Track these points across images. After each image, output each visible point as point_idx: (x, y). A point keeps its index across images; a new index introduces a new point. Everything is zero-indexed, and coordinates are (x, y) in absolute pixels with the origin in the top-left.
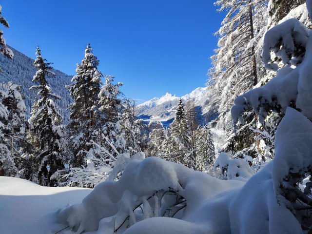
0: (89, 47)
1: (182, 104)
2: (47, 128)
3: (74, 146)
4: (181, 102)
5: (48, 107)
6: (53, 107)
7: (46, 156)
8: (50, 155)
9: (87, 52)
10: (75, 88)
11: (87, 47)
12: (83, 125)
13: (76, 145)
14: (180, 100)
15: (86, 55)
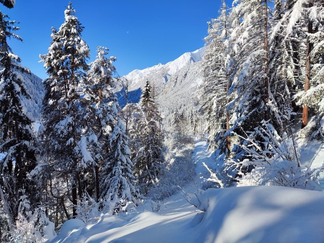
0: (71, 8)
1: (148, 86)
2: (14, 110)
3: (59, 133)
4: (148, 84)
5: (13, 82)
6: (21, 83)
7: (12, 147)
8: (17, 145)
9: (69, 14)
10: (54, 59)
11: (69, 7)
12: (70, 107)
13: (62, 132)
14: (147, 82)
15: (67, 18)
